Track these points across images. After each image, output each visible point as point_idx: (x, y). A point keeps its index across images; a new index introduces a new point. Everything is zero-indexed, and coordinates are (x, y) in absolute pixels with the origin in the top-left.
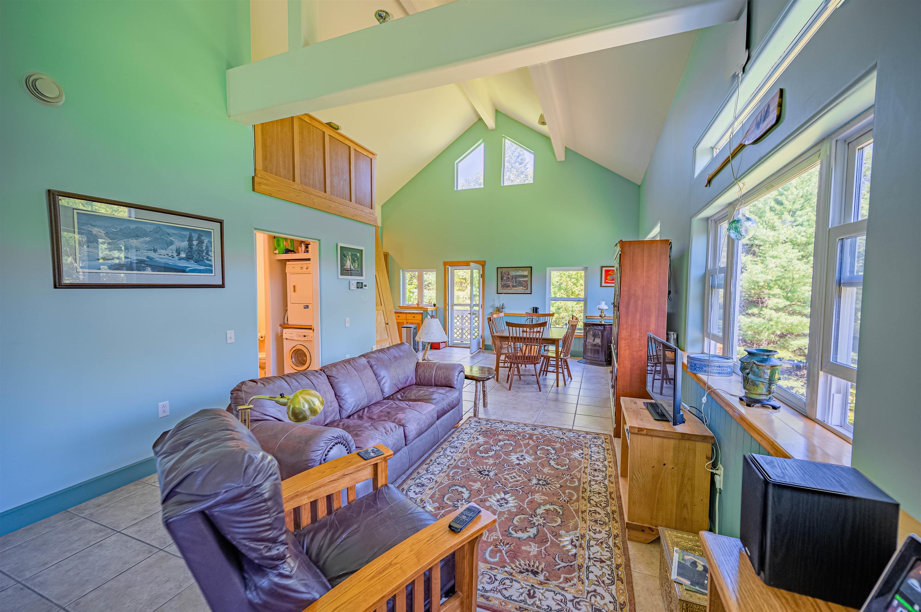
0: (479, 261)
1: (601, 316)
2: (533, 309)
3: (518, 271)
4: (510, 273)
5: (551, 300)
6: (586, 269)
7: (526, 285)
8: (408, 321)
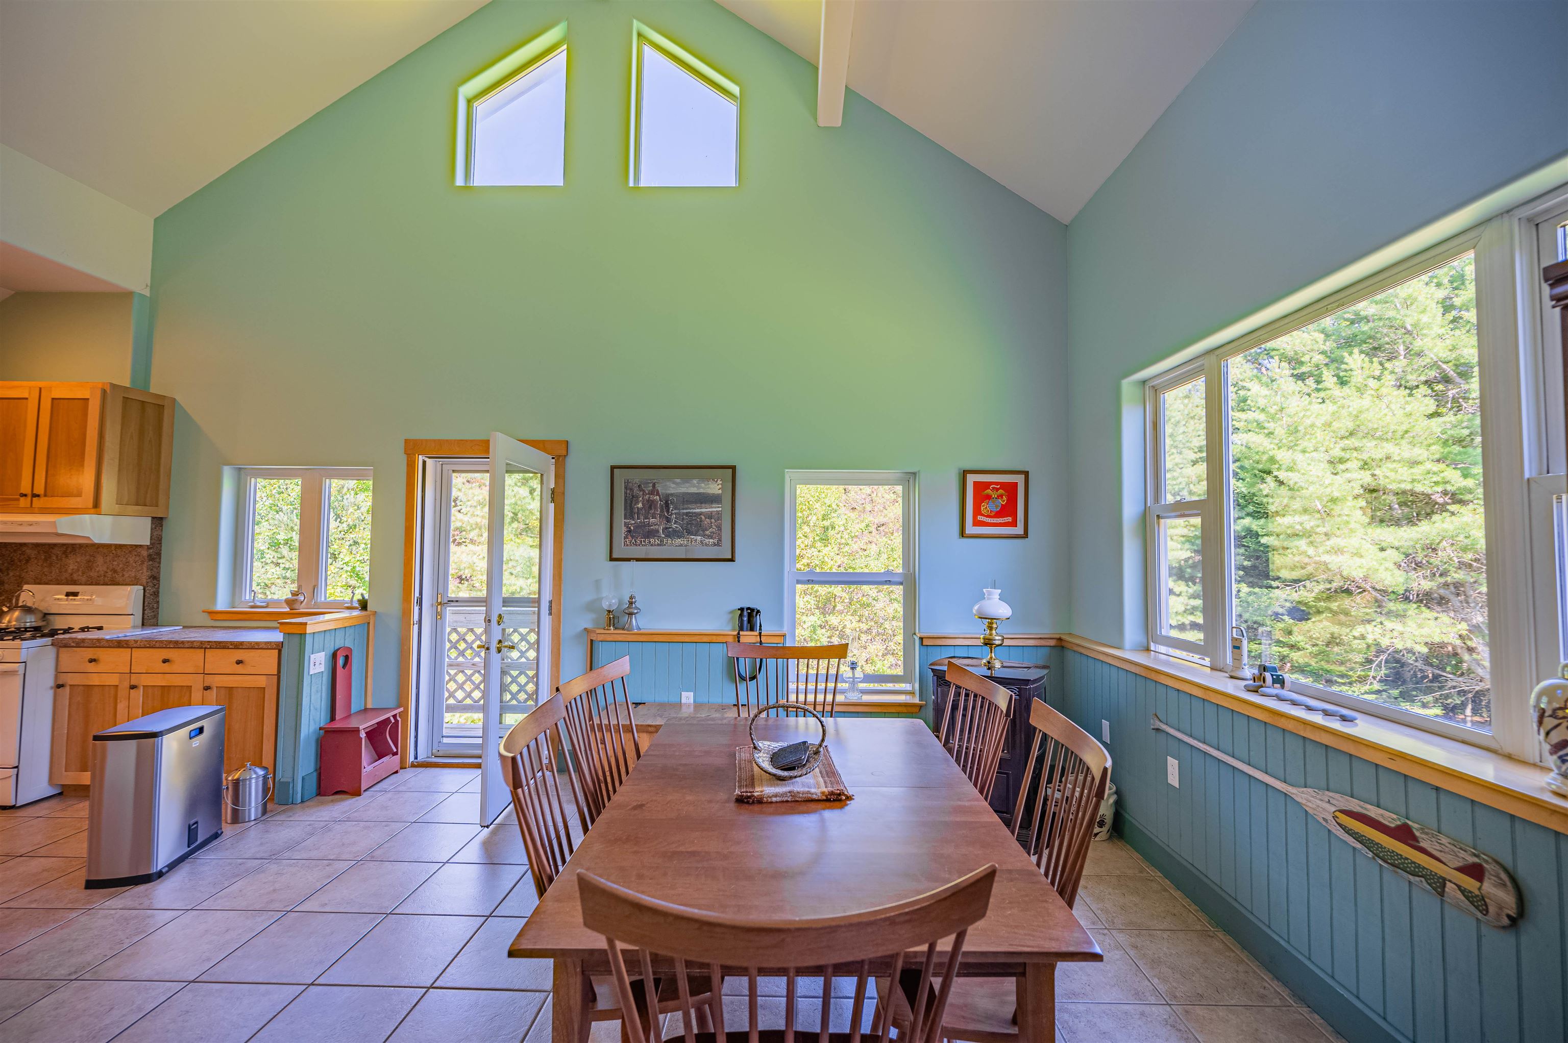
0: (543, 442)
1: (988, 643)
2: (741, 616)
3: (686, 480)
4: (659, 488)
5: (799, 582)
6: (910, 479)
7: (714, 529)
8: (209, 681)
